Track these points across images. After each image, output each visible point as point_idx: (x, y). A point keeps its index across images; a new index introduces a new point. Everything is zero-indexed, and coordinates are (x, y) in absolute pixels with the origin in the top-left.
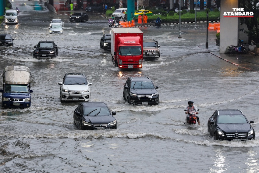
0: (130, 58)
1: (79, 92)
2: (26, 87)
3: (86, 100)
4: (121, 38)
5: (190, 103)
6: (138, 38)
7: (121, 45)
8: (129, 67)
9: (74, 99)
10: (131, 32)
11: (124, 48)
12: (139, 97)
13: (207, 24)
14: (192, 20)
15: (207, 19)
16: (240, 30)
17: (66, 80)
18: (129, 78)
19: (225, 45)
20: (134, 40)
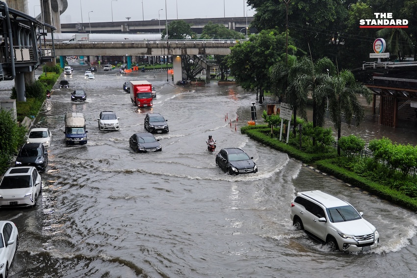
0: (145, 100)
1: (112, 124)
2: (83, 129)
3: (117, 129)
4: (138, 87)
5: (210, 137)
6: (149, 87)
7: (138, 92)
8: (145, 105)
9: (109, 129)
10: (144, 84)
11: (141, 93)
12: (156, 128)
13: (167, 70)
14: (160, 68)
15: (167, 68)
16: (183, 73)
17: (103, 116)
18: (147, 115)
19: (176, 81)
20: (147, 89)
